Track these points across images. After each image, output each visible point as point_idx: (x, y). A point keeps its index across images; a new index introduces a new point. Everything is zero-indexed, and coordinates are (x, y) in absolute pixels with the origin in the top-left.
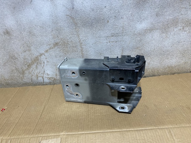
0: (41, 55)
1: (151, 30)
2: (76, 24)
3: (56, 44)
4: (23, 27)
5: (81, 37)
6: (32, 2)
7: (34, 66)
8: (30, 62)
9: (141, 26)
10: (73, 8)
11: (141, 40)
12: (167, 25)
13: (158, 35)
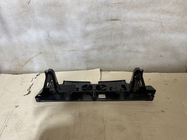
0: (33, 57)
1: (92, 49)
2: (51, 44)
3: (41, 53)
4: (22, 43)
5: (54, 50)
6: (26, 32)
7: (29, 63)
8: (26, 61)
9: (87, 47)
10: (49, 36)
11: (87, 54)
12: (101, 47)
13: (97, 52)
